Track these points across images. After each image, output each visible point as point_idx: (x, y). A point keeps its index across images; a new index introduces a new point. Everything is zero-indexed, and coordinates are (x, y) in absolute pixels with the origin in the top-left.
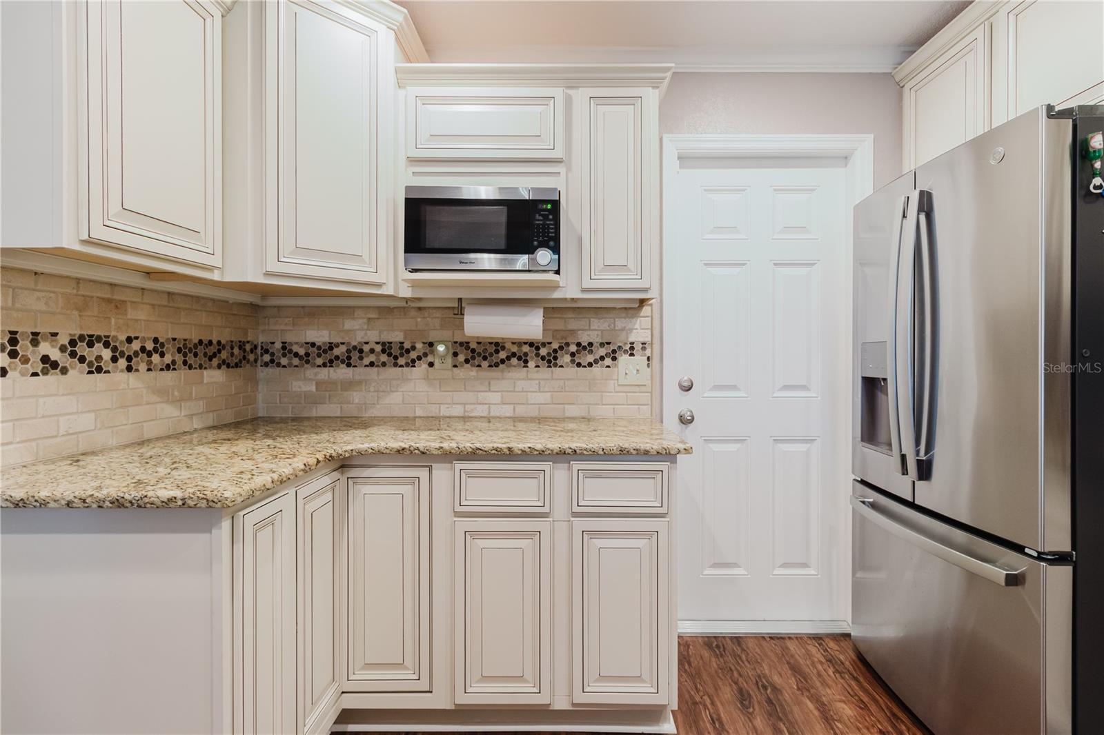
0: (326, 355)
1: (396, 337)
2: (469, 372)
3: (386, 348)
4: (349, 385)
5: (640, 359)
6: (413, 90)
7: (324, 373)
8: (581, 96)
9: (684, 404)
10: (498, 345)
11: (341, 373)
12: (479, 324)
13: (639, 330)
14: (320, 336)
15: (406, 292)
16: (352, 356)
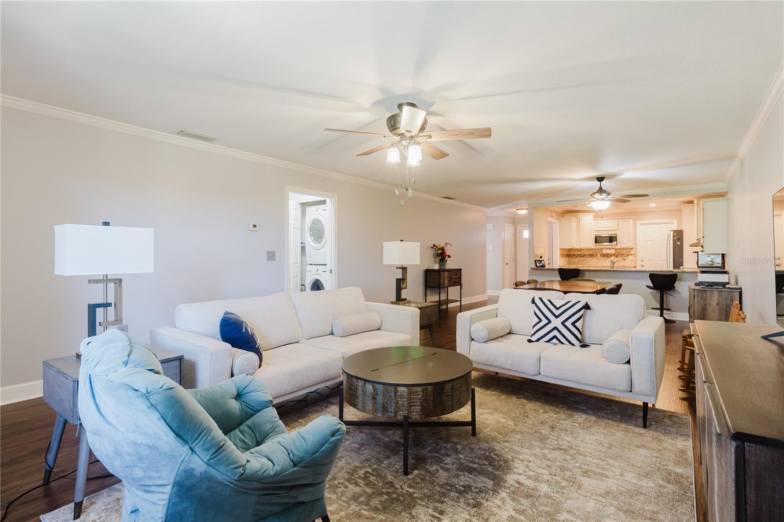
0: (580, 256)
1: (591, 253)
2: (603, 258)
3: (590, 255)
4: (584, 260)
5: (633, 256)
6: (595, 222)
7: (580, 258)
8: (620, 221)
9: (642, 263)
10: (608, 254)
11: (582, 258)
12: (605, 252)
13: (633, 252)
14: (579, 253)
15: (594, 248)
16: (584, 256)
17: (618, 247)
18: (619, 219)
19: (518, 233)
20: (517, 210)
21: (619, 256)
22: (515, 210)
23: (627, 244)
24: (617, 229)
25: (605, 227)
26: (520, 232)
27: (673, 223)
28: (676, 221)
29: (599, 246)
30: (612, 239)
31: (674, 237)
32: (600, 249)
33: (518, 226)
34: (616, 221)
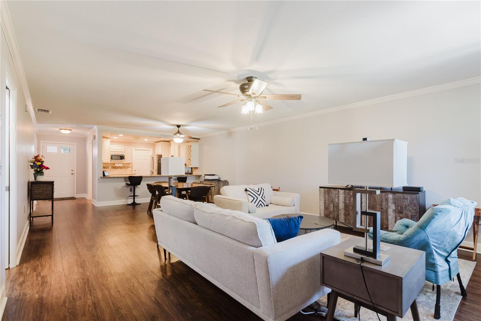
2: (113, 169)
5: (131, 168)
6: (111, 145)
8: (126, 147)
9: (135, 172)
10: (117, 167)
12: (115, 165)
13: (130, 166)
15: (109, 162)
17: (125, 162)
18: (126, 145)
19: (41, 148)
20: (60, 129)
21: (123, 168)
22: (58, 129)
23: (130, 161)
24: (124, 151)
25: (118, 149)
26: (43, 147)
27: (150, 150)
28: (152, 150)
29: (113, 161)
30: (122, 157)
31: (158, 158)
32: (113, 163)
33: (41, 142)
34: (124, 146)
